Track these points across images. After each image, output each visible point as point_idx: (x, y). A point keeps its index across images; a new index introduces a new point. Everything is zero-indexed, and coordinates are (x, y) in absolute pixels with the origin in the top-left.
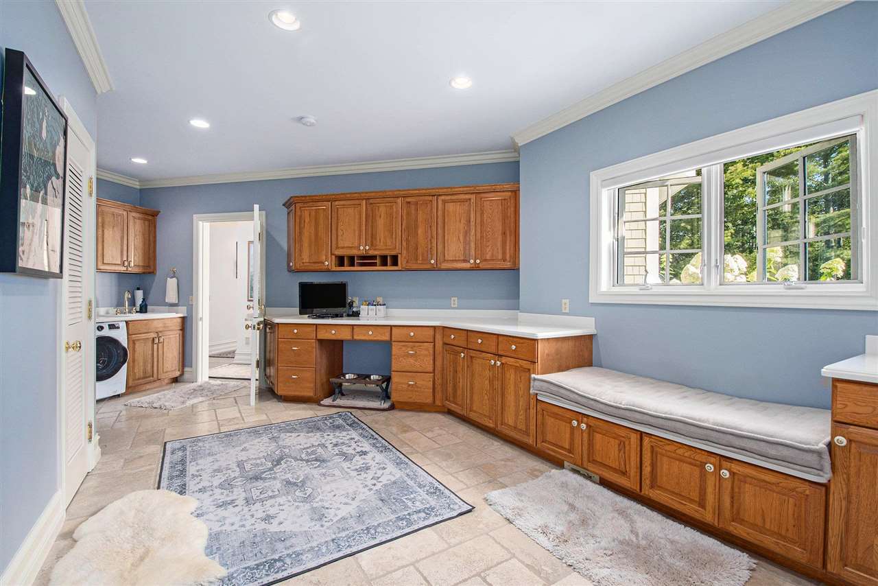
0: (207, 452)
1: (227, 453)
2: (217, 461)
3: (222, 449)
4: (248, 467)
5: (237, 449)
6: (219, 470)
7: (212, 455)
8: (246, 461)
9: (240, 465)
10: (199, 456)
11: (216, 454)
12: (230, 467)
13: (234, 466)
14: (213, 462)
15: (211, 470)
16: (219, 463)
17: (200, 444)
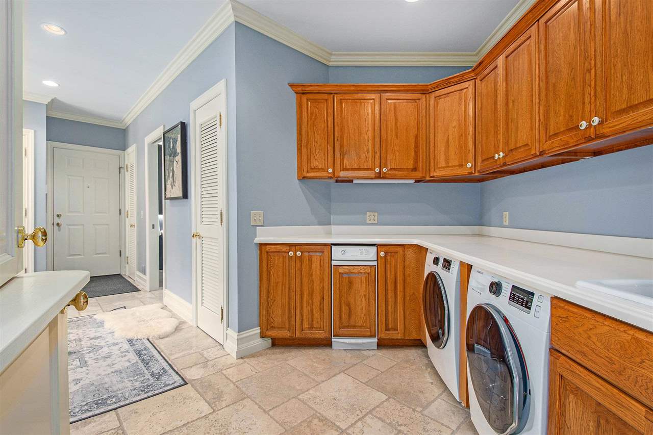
0: (123, 375)
1: (99, 375)
2: (108, 365)
3: (107, 380)
4: (77, 362)
5: (87, 381)
6: (105, 358)
7: (116, 371)
8: (77, 367)
9: (85, 364)
10: (131, 369)
11: (112, 372)
12: (94, 361)
13: (90, 362)
14: (113, 364)
15: (114, 357)
16: (106, 363)
17: (137, 384)
